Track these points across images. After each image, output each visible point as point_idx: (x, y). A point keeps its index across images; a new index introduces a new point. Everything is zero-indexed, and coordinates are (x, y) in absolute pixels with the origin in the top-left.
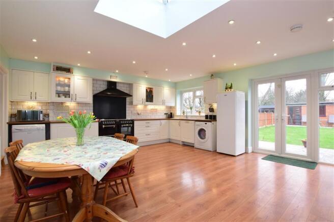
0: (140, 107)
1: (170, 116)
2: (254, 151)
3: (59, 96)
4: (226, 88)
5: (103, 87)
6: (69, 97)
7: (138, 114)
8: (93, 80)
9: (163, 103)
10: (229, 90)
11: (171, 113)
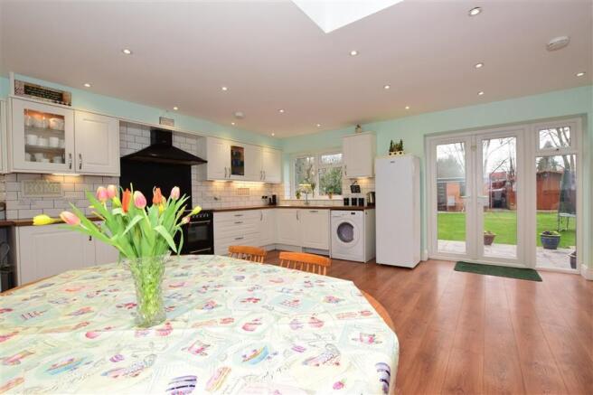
0: (219, 185)
1: (273, 202)
2: (431, 257)
3: (33, 159)
4: (392, 150)
5: (142, 142)
6: (63, 161)
7: (216, 199)
8: (122, 124)
9: (262, 177)
10: (398, 153)
11: (274, 197)
